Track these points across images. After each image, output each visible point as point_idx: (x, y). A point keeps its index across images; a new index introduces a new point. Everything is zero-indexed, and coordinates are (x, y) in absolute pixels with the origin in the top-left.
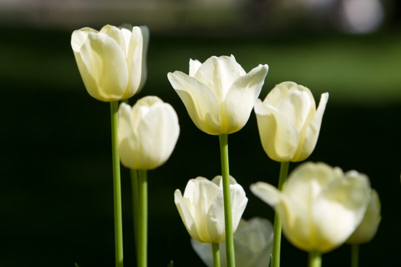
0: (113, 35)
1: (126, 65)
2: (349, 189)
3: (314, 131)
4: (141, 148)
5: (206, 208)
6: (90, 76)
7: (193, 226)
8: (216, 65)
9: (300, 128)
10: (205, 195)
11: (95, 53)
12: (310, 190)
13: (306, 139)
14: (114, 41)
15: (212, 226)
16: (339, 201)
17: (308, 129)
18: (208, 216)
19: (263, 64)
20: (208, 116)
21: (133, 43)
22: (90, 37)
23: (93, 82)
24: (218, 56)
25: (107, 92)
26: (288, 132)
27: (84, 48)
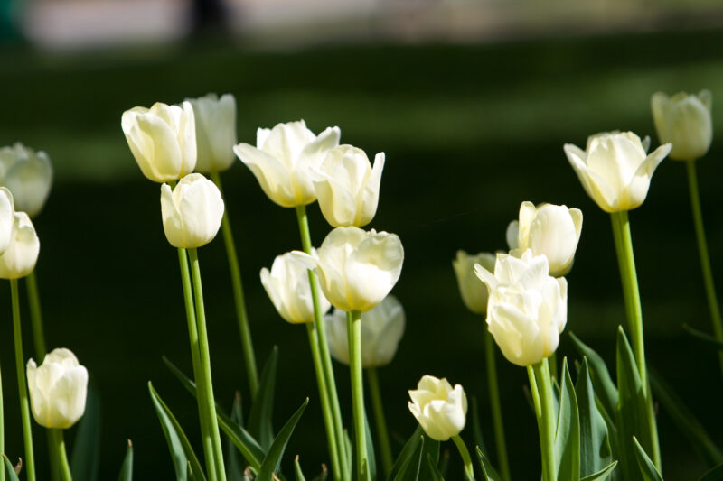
0: (161, 114)
1: (177, 143)
2: (382, 248)
3: (371, 194)
4: (186, 225)
5: (294, 284)
6: (143, 157)
7: (283, 306)
8: (283, 133)
9: (357, 192)
10: (292, 272)
11: (146, 135)
12: (345, 252)
13: (364, 203)
14: (162, 121)
15: (302, 304)
16: (373, 262)
17: (365, 193)
18: (297, 294)
19: (332, 126)
20: (280, 187)
21: (183, 120)
22: (138, 118)
23: (146, 163)
24: (285, 122)
25: (162, 172)
26: (344, 198)
27: (133, 129)
